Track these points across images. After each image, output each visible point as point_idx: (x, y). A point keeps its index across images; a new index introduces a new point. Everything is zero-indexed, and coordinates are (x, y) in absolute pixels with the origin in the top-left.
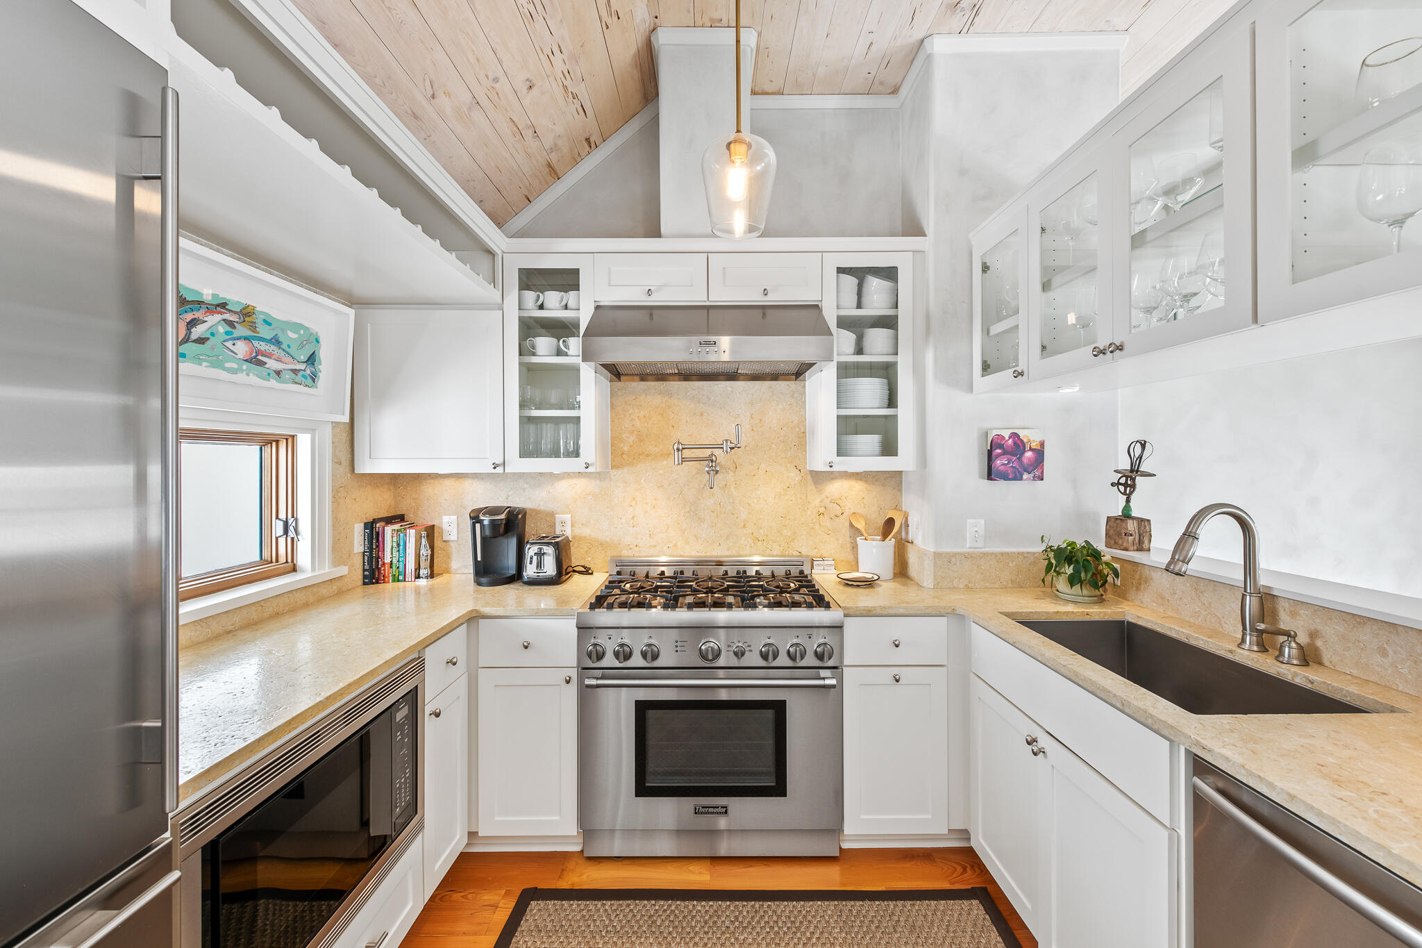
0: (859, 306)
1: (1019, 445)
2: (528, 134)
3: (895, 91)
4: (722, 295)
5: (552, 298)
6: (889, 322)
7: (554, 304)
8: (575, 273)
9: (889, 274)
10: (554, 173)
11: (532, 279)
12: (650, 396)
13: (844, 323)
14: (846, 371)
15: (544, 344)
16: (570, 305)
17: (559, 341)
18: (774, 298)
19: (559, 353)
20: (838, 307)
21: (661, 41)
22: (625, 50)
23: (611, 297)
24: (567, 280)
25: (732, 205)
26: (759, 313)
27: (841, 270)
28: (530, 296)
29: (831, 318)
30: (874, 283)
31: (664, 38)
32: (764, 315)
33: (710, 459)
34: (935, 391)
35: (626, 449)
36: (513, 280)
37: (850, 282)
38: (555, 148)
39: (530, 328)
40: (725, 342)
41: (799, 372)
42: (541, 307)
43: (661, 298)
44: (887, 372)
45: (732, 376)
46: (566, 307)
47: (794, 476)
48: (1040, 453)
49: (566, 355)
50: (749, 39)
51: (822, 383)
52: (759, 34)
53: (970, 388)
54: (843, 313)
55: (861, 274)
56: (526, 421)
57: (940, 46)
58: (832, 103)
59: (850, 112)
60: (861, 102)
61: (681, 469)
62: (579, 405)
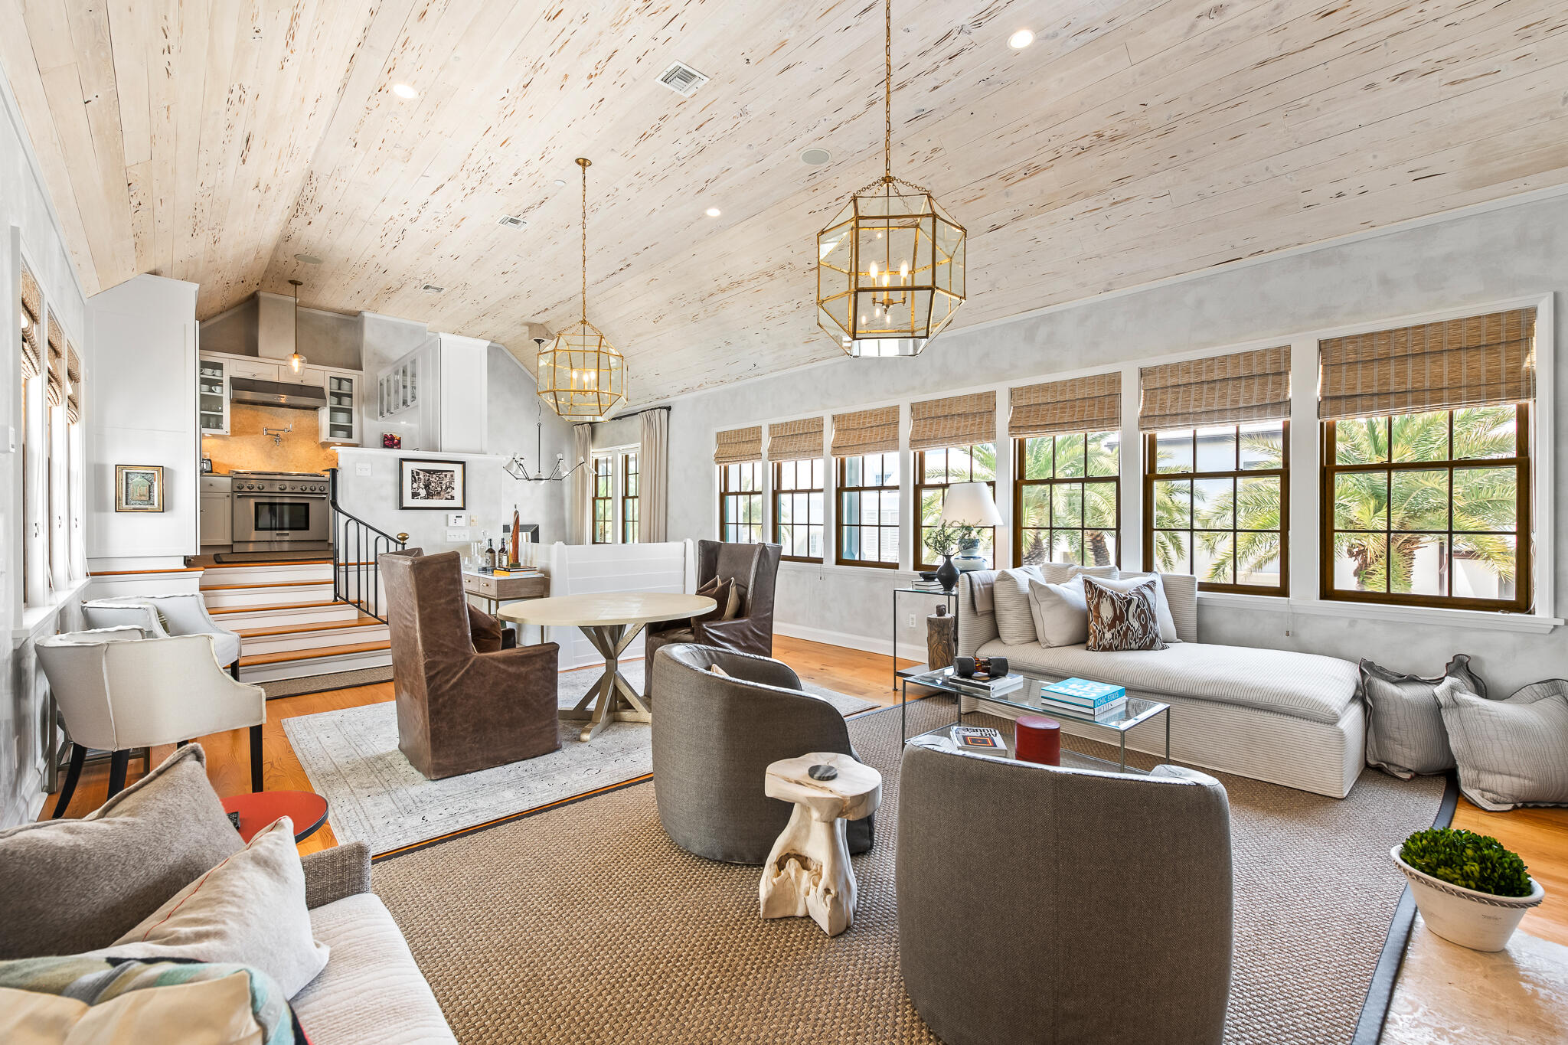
0: (339, 389)
1: (392, 438)
3: (355, 315)
4: (284, 380)
5: (212, 372)
6: (350, 396)
7: (209, 373)
8: (222, 364)
9: (350, 381)
11: (206, 365)
12: (248, 411)
13: (332, 394)
14: (333, 410)
15: (208, 387)
16: (219, 375)
17: (214, 387)
18: (304, 383)
19: (214, 391)
20: (331, 389)
21: (260, 295)
23: (236, 375)
24: (219, 366)
26: (298, 388)
27: (332, 378)
28: (203, 370)
29: (327, 391)
30: (344, 382)
32: (302, 389)
33: (277, 435)
34: (366, 420)
35: (239, 431)
37: (335, 382)
39: (203, 381)
41: (316, 409)
42: (207, 375)
43: (258, 378)
44: (349, 412)
45: (287, 406)
46: (217, 376)
47: (313, 445)
48: (399, 441)
49: (217, 392)
51: (324, 415)
53: (377, 420)
54: (332, 391)
55: (340, 380)
56: (201, 415)
57: (367, 315)
58: (329, 314)
59: (338, 319)
60: (341, 316)
61: (263, 439)
62: (221, 411)
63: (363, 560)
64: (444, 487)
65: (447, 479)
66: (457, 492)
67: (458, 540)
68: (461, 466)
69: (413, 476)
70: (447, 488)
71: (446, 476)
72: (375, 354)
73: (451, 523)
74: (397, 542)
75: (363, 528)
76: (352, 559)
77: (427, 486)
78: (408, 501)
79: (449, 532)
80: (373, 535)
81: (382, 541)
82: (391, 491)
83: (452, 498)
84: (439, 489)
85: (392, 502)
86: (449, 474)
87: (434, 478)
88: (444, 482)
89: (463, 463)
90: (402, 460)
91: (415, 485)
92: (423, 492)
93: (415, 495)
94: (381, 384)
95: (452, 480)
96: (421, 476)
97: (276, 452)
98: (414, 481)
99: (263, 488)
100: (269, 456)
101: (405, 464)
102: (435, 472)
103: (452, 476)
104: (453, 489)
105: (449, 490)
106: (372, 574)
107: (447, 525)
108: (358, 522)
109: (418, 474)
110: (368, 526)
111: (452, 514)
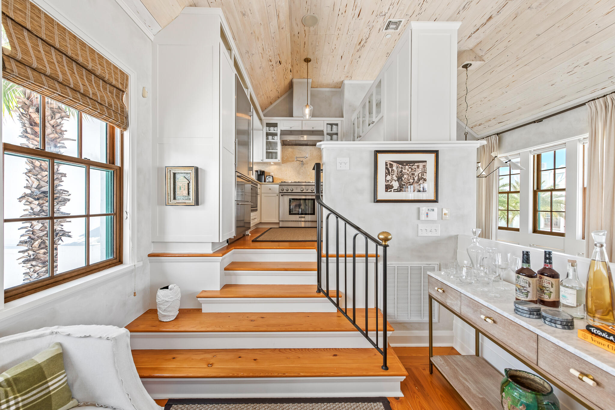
0: (331, 131)
2: (269, 98)
3: (340, 88)
4: (305, 128)
5: (272, 128)
6: (337, 134)
7: (272, 130)
8: (277, 124)
9: (337, 125)
10: (271, 103)
11: (269, 125)
12: (290, 149)
13: (328, 134)
15: (270, 137)
16: (275, 130)
17: (273, 137)
18: (314, 129)
19: (273, 139)
20: (327, 131)
21: (294, 81)
22: (287, 82)
23: (283, 129)
24: (275, 125)
25: (307, 114)
26: (312, 132)
27: (327, 124)
28: (268, 128)
29: (325, 133)
30: (334, 126)
31: (294, 80)
32: (313, 132)
33: (302, 161)
35: (285, 160)
36: (265, 125)
37: (329, 126)
38: (273, 99)
39: (268, 134)
40: (305, 136)
42: (269, 130)
43: (293, 129)
45: (307, 145)
46: (274, 130)
49: (274, 139)
50: (310, 81)
52: (312, 80)
54: (328, 132)
55: (332, 125)
56: (267, 152)
57: (346, 82)
58: (328, 89)
59: (331, 91)
60: (333, 89)
61: (296, 164)
62: (277, 149)
63: (342, 252)
64: (416, 179)
65: (419, 171)
66: (429, 185)
67: (430, 234)
68: (433, 156)
69: (387, 168)
70: (419, 180)
71: (418, 167)
72: (350, 106)
73: (423, 217)
74: (378, 243)
75: (342, 223)
76: (332, 251)
77: (399, 179)
78: (382, 194)
79: (421, 226)
80: (352, 231)
81: (361, 239)
82: (367, 184)
83: (424, 191)
84: (411, 181)
85: (368, 195)
86: (421, 165)
87: (406, 170)
88: (416, 174)
89: (436, 152)
90: (377, 152)
91: (389, 178)
92: (396, 185)
93: (388, 188)
94: (353, 124)
95: (424, 172)
96: (394, 168)
97: (302, 171)
98: (388, 173)
99: (293, 190)
100: (299, 173)
101: (379, 155)
102: (408, 163)
103: (424, 166)
104: (425, 180)
105: (421, 182)
106: (350, 266)
107: (419, 218)
108: (338, 216)
109: (391, 166)
110: (347, 221)
111: (424, 207)
